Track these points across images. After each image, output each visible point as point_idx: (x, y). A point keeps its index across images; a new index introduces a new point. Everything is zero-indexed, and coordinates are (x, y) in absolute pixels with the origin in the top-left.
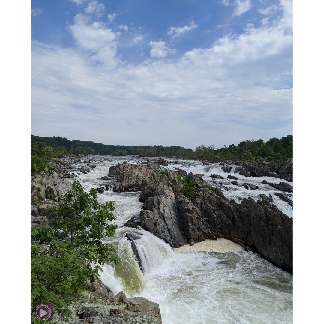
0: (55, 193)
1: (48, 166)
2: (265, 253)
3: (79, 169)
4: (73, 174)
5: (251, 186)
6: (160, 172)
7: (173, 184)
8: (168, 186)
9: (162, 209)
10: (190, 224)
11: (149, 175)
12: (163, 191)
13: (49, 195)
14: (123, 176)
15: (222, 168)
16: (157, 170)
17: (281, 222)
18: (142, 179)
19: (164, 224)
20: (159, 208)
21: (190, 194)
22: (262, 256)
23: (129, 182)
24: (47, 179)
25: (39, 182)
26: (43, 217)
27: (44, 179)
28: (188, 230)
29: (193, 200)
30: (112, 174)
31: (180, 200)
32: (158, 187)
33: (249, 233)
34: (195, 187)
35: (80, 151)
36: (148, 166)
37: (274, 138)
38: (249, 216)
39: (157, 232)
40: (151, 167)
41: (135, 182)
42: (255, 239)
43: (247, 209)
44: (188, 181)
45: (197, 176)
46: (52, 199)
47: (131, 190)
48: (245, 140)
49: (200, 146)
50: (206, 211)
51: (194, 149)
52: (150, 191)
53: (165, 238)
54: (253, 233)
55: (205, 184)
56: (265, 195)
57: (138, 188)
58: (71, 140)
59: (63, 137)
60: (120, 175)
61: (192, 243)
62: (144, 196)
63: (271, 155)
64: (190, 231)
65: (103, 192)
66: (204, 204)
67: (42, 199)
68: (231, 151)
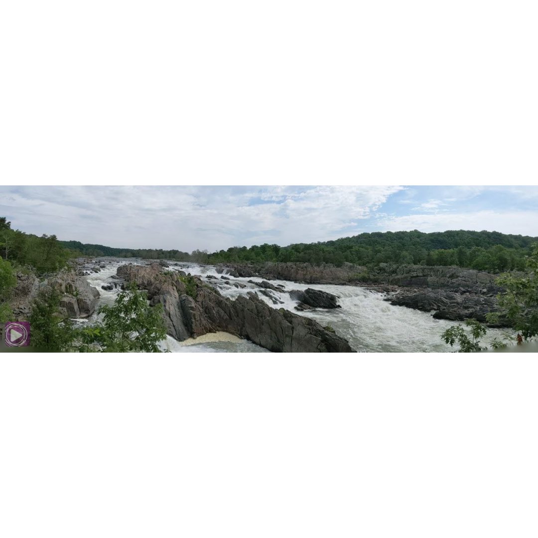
0: (74, 288)
1: (68, 266)
2: (257, 340)
3: (91, 268)
4: (87, 272)
5: (240, 285)
6: (163, 273)
7: (176, 284)
8: (173, 286)
9: (168, 307)
10: (193, 320)
11: (153, 275)
12: (167, 290)
13: (68, 290)
14: (130, 275)
16: (160, 271)
17: (269, 314)
18: (148, 279)
19: (170, 321)
20: (165, 306)
21: (192, 293)
22: (254, 342)
23: (135, 282)
24: (67, 276)
25: (61, 278)
26: (63, 308)
27: (64, 276)
28: (191, 326)
29: (195, 298)
30: (120, 274)
31: (184, 299)
32: (163, 286)
33: (243, 325)
34: (196, 286)
35: (91, 253)
36: (152, 267)
37: (255, 246)
38: (243, 310)
40: (154, 268)
41: (141, 282)
42: (249, 330)
43: (241, 305)
44: (189, 282)
45: (196, 277)
46: (71, 293)
48: (232, 246)
49: (196, 251)
50: (207, 308)
51: (190, 253)
52: (156, 291)
54: (246, 325)
55: (203, 284)
56: (252, 293)
57: (144, 287)
58: (84, 244)
60: (127, 275)
61: (195, 337)
62: (150, 294)
63: (254, 260)
64: (193, 327)
65: (112, 289)
66: (205, 302)
67: (63, 293)
68: (221, 255)
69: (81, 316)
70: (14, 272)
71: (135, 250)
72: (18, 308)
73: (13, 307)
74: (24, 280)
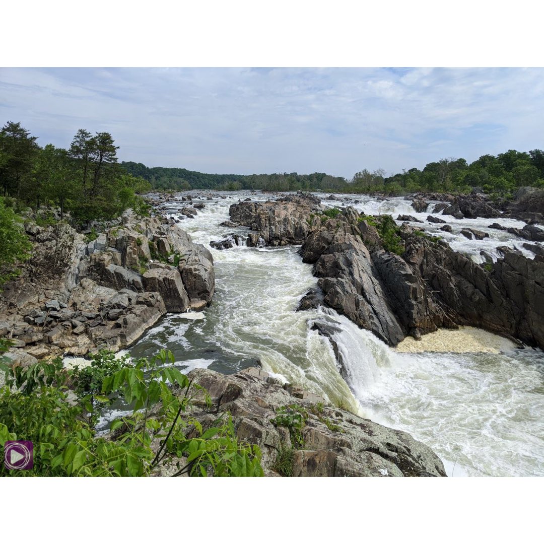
0: (168, 248)
3: (179, 210)
4: (172, 218)
5: (475, 233)
6: (320, 212)
7: (362, 231)
8: (353, 234)
9: (358, 275)
10: (414, 302)
11: (305, 217)
12: (348, 243)
13: (157, 253)
14: (260, 220)
15: (412, 205)
16: (314, 209)
18: (294, 225)
19: (367, 303)
20: (351, 274)
23: (272, 231)
24: (146, 223)
25: (134, 229)
26: (153, 293)
27: (141, 224)
29: (407, 258)
30: (236, 218)
31: (386, 259)
32: (337, 236)
36: (298, 202)
37: (487, 156)
39: (360, 319)
40: (302, 203)
41: (282, 230)
43: (516, 272)
46: (163, 260)
47: (277, 243)
49: (362, 172)
52: (324, 245)
53: (375, 328)
54: (532, 315)
56: (509, 248)
57: (288, 240)
58: (150, 167)
59: (137, 163)
60: (251, 218)
61: (418, 335)
62: (312, 253)
63: (490, 183)
64: (414, 315)
65: (231, 246)
66: (427, 266)
67: (146, 260)
68: (413, 178)
69: (193, 306)
70: (18, 223)
71: (247, 177)
72: (46, 309)
73: (31, 307)
74: (48, 240)
